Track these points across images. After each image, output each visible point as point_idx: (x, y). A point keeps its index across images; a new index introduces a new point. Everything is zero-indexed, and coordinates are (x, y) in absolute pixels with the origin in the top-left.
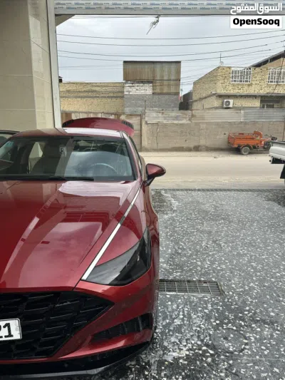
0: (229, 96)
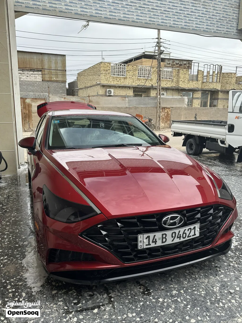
0: (110, 87)
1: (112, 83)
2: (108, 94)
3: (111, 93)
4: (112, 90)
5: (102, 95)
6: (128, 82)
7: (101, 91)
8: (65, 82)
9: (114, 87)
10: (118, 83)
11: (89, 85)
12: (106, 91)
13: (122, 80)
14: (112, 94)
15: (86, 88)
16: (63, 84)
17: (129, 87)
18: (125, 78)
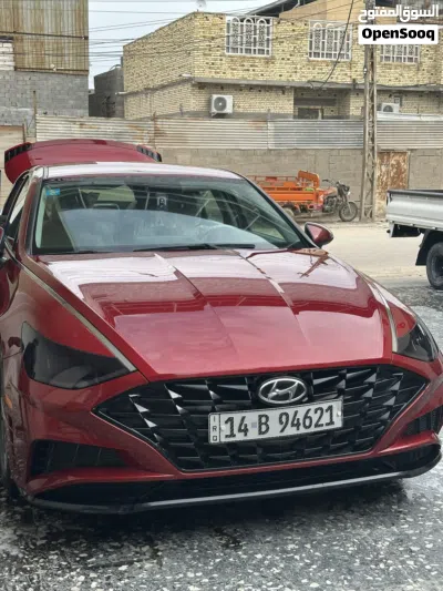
0: (222, 87)
1: (229, 76)
2: (214, 110)
3: (224, 106)
4: (229, 99)
5: (195, 115)
6: (278, 73)
7: (195, 102)
8: (85, 72)
9: (236, 87)
10: (246, 74)
11: (158, 82)
12: (209, 101)
13: (260, 68)
14: (228, 110)
15: (149, 90)
16: (78, 81)
17: (281, 89)
18: (268, 61)
